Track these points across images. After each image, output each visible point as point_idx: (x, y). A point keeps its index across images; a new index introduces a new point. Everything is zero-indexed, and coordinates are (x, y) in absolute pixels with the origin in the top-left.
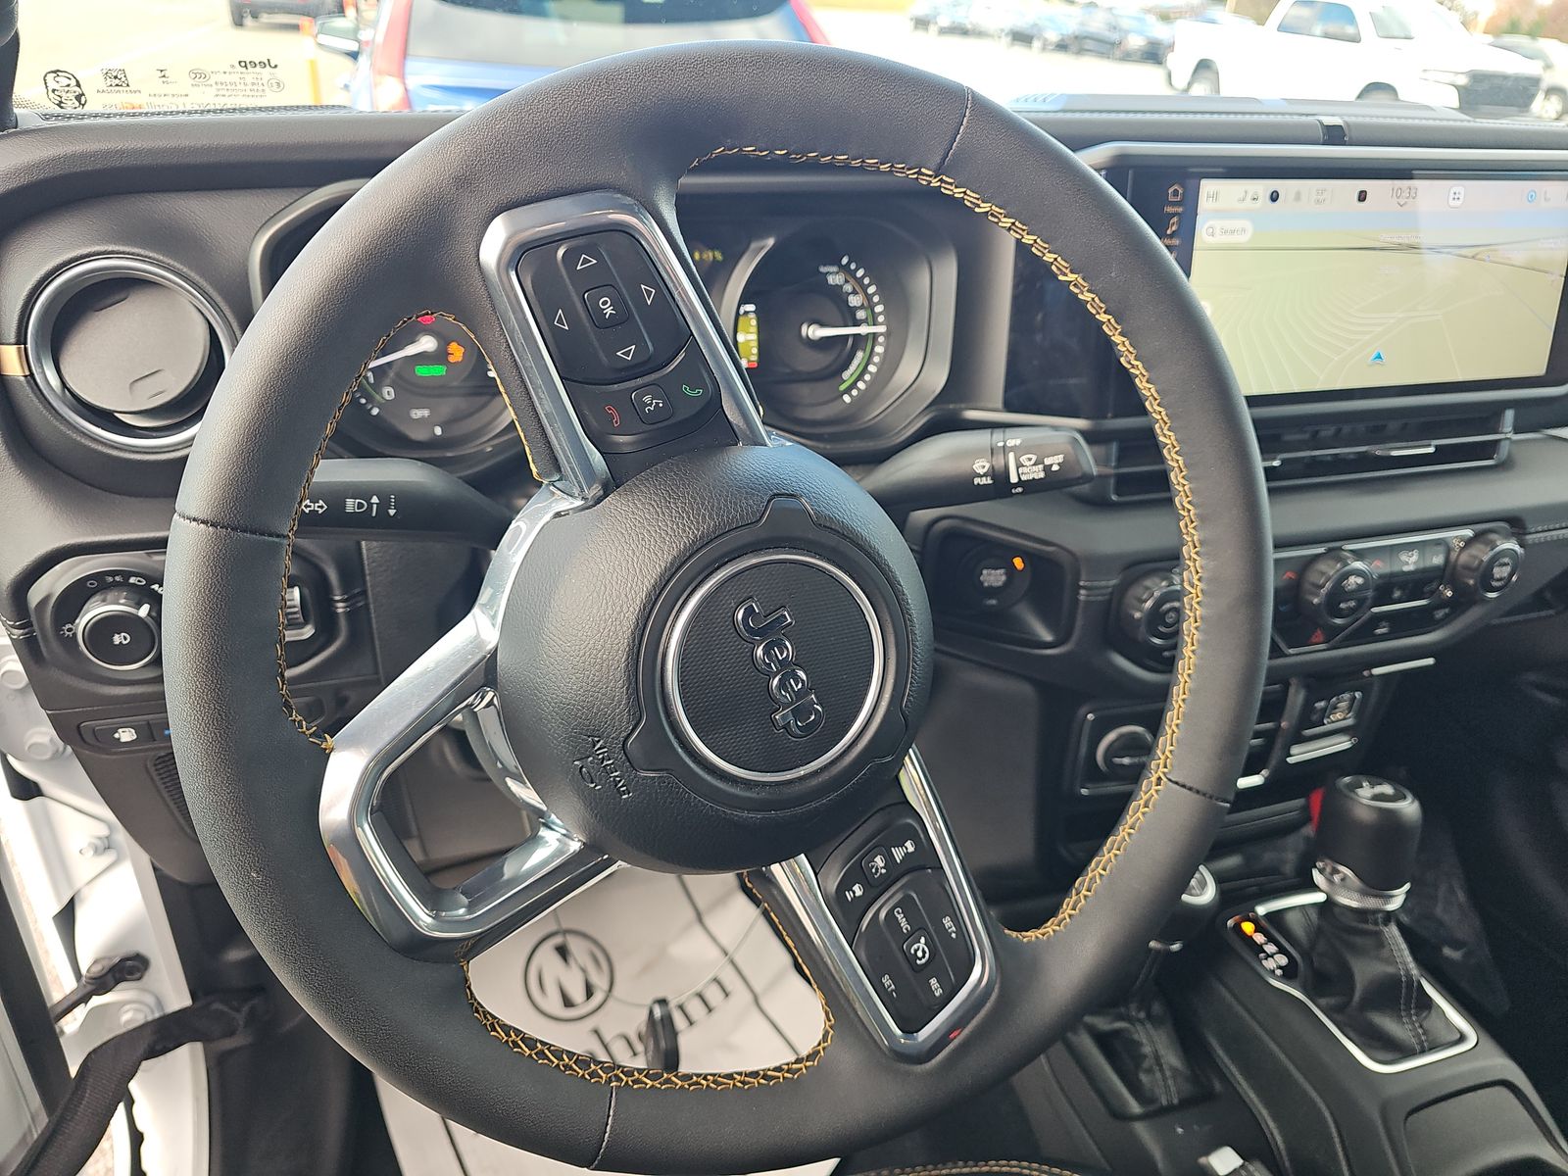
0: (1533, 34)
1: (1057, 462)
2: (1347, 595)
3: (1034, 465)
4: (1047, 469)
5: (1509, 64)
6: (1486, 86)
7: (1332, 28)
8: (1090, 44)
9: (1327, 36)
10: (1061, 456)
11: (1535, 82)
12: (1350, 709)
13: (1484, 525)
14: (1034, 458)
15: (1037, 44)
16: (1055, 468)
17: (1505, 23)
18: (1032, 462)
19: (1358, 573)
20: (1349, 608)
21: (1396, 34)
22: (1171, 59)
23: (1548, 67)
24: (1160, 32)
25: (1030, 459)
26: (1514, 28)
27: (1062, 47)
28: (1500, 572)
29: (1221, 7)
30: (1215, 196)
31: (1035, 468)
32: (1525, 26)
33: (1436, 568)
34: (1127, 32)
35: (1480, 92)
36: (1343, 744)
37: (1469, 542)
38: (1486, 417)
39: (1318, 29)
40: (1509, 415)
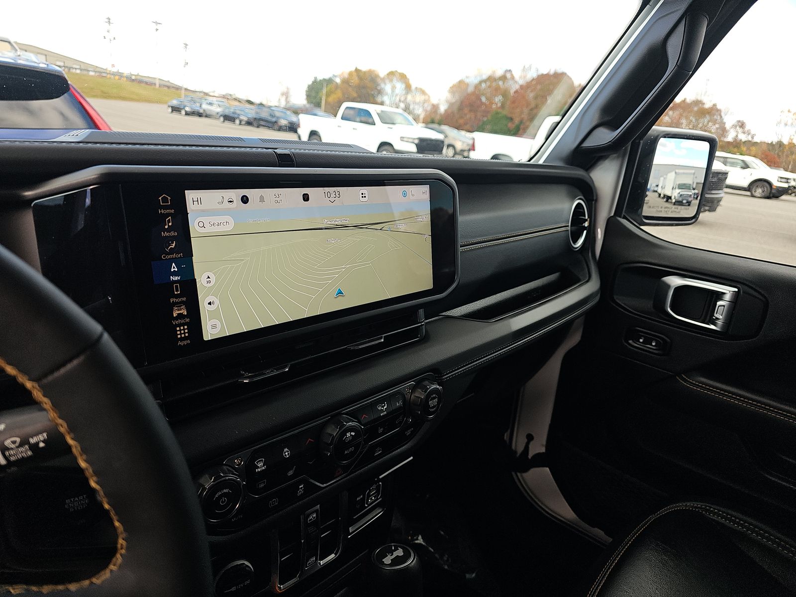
0: (440, 124)
1: (42, 439)
2: (348, 445)
3: (18, 447)
4: (34, 447)
5: (431, 135)
6: (425, 143)
7: (363, 119)
8: (262, 123)
9: (361, 122)
10: (45, 435)
11: (442, 142)
12: (378, 492)
13: (421, 377)
14: (18, 440)
15: (237, 122)
16: (42, 445)
17: (429, 120)
18: (17, 444)
19: (351, 429)
20: (351, 452)
21: (388, 122)
22: (299, 131)
23: (446, 136)
24: (294, 119)
25: (14, 442)
26: (433, 122)
27: (249, 123)
28: (433, 403)
29: (319, 109)
30: (199, 201)
31: (21, 449)
32: (437, 121)
33: (400, 408)
34: (278, 118)
35: (424, 145)
36: (378, 513)
37: (414, 389)
38: (409, 315)
39: (358, 119)
40: (421, 312)
